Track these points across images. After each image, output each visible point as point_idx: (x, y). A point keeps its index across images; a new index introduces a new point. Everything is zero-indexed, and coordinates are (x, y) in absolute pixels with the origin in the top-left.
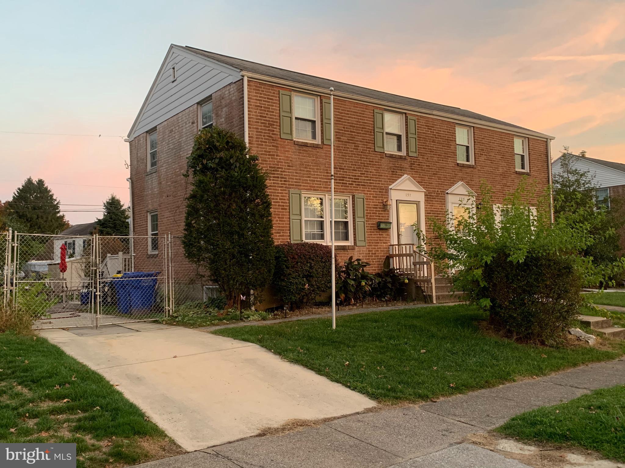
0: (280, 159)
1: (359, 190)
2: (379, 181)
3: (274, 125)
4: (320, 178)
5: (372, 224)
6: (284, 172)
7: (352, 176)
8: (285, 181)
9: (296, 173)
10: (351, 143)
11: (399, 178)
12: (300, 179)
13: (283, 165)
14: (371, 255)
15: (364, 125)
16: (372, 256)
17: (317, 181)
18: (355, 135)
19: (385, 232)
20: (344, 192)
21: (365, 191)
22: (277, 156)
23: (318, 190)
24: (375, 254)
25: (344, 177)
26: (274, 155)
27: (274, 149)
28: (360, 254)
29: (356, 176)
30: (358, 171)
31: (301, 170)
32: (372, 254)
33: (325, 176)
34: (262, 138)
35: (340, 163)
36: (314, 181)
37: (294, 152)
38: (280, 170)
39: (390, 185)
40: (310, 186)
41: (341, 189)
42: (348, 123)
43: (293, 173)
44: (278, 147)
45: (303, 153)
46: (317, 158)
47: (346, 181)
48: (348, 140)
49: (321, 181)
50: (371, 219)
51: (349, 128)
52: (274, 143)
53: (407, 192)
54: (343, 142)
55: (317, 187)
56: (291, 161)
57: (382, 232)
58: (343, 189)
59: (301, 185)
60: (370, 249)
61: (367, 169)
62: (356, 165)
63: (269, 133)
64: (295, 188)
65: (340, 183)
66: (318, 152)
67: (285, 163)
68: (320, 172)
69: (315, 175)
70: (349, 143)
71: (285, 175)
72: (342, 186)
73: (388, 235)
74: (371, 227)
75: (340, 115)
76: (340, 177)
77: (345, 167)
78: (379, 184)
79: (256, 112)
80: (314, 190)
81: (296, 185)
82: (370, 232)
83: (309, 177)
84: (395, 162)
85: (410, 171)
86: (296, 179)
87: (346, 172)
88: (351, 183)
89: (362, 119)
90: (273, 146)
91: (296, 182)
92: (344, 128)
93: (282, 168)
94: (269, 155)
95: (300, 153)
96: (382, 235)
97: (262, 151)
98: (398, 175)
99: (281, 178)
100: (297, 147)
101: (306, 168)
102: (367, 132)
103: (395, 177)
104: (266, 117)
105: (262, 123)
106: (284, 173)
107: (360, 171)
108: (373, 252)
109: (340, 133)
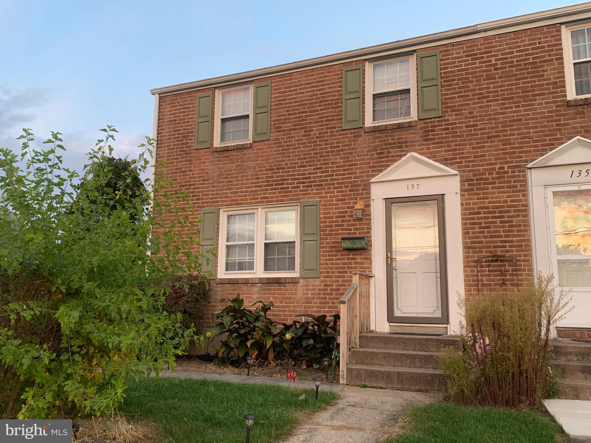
0: (193, 174)
1: (310, 194)
2: (350, 174)
3: (189, 136)
4: (246, 188)
5: (333, 243)
6: (197, 188)
7: (298, 175)
8: (197, 199)
9: (213, 187)
10: (299, 129)
11: (395, 161)
12: (217, 194)
13: (196, 181)
14: (328, 291)
15: (324, 97)
16: (331, 294)
17: (241, 192)
18: (307, 116)
19: (360, 254)
20: (283, 201)
21: (321, 193)
22: (190, 171)
23: (242, 204)
24: (338, 290)
25: (285, 180)
26: (186, 171)
27: (187, 164)
28: (307, 290)
29: (305, 174)
30: (310, 166)
31: (219, 182)
32: (332, 290)
33: (254, 183)
34: (174, 155)
35: (277, 161)
36: (237, 193)
37: (211, 162)
38: (192, 187)
39: (374, 176)
40: (231, 201)
41: (278, 197)
42: (295, 102)
43: (209, 187)
44: (191, 160)
45: (224, 160)
46: (243, 162)
47: (287, 184)
48: (294, 125)
49: (247, 191)
50: (331, 235)
51: (297, 110)
52: (187, 157)
53: (410, 183)
54: (284, 131)
55: (241, 200)
56: (207, 173)
57: (354, 255)
58: (282, 196)
59: (218, 202)
60: (328, 283)
61: (326, 160)
62: (305, 158)
63: (183, 147)
64: (210, 206)
65: (277, 189)
66: (245, 154)
67: (199, 177)
68: (247, 180)
69: (238, 184)
70: (296, 129)
71: (197, 192)
72: (279, 193)
73: (366, 259)
74: (330, 247)
75: (282, 96)
76: (277, 181)
77: (287, 164)
78: (350, 178)
79: (169, 128)
80: (236, 204)
81: (212, 202)
82: (329, 255)
83: (230, 189)
84: (386, 136)
85: (424, 145)
86: (212, 195)
87: (289, 172)
88: (296, 185)
89: (321, 90)
90: (186, 161)
91: (211, 199)
92: (287, 111)
93: (195, 185)
94: (180, 172)
95: (220, 161)
96: (354, 259)
97: (173, 170)
98: (392, 157)
99: (193, 196)
100: (216, 155)
101: (226, 178)
102: (329, 104)
103: (386, 161)
104: (179, 130)
105: (175, 138)
106: (196, 190)
107: (313, 165)
108: (334, 287)
109: (281, 120)
